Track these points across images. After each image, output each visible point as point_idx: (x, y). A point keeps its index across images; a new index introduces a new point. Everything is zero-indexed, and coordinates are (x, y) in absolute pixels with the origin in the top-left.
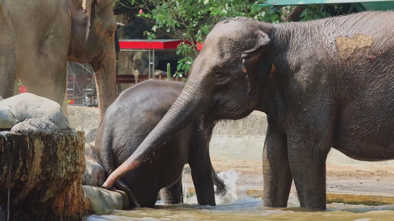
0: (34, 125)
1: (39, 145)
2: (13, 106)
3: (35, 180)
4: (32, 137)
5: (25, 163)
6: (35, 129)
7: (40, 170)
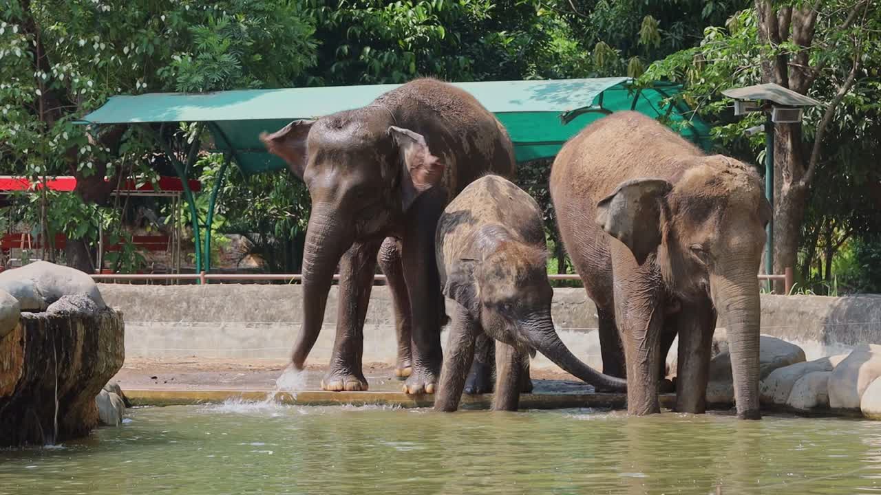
0: (74, 304)
1: (81, 330)
2: (37, 279)
3: (75, 377)
4: (74, 320)
5: (67, 355)
6: (76, 309)
7: (80, 364)
